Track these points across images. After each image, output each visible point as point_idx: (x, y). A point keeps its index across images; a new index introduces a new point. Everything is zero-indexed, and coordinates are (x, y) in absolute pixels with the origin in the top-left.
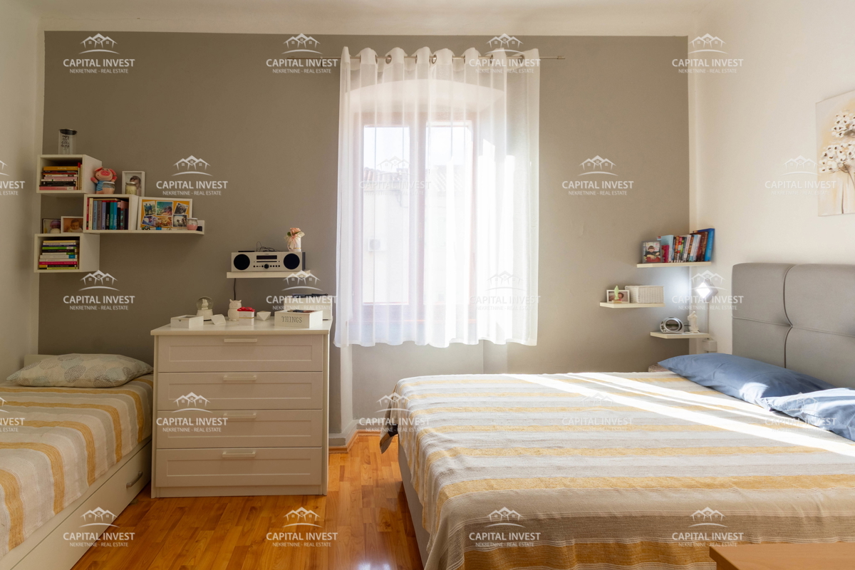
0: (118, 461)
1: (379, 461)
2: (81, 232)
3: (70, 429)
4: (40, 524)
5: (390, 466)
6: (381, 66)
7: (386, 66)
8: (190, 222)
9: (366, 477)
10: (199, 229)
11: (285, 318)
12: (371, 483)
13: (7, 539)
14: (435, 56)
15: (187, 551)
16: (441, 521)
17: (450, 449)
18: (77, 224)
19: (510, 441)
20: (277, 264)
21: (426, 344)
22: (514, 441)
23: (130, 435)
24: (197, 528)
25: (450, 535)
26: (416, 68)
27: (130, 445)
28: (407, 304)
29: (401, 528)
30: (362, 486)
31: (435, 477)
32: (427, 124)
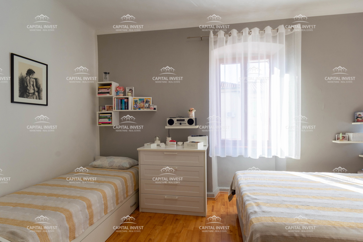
0: (127, 197)
1: (228, 205)
2: (112, 111)
3: (109, 184)
4: (99, 218)
5: (233, 207)
6: (227, 38)
7: (229, 38)
8: (151, 107)
9: (223, 211)
10: (155, 109)
11: (188, 145)
12: (225, 213)
13: (88, 222)
14: (251, 31)
15: (152, 233)
16: (250, 233)
17: (256, 203)
18: (111, 108)
19: (284, 201)
20: (185, 123)
21: (248, 157)
22: (286, 201)
23: (131, 188)
24: (156, 225)
25: (254, 239)
26: (242, 38)
27: (131, 191)
28: (240, 140)
29: (237, 233)
30: (221, 214)
31: (248, 214)
32: (248, 62)
